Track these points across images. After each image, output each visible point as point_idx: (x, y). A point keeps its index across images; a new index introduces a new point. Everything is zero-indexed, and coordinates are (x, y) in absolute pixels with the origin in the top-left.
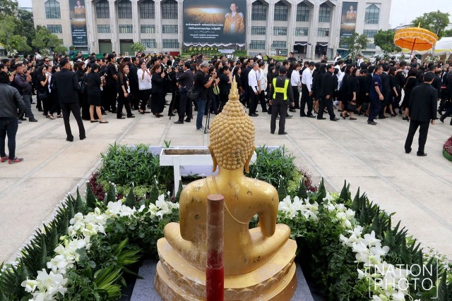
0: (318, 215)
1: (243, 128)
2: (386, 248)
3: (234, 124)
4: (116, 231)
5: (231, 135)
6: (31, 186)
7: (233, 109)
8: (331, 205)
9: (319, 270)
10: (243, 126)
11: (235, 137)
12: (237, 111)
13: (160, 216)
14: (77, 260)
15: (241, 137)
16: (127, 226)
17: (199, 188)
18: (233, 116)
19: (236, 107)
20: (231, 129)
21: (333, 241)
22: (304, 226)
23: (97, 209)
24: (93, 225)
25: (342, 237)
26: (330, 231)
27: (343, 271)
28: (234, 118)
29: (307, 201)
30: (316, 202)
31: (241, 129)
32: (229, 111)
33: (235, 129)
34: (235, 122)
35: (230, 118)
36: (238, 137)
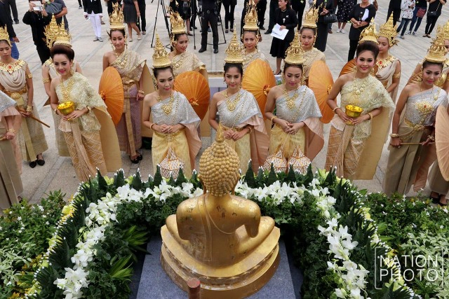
0: (303, 199)
1: (227, 168)
2: (356, 243)
3: (220, 166)
4: (126, 218)
5: (217, 175)
6: (46, 117)
7: (219, 151)
8: (316, 190)
9: (299, 250)
10: (227, 166)
11: (220, 176)
12: (223, 153)
13: (163, 200)
14: (95, 253)
15: (226, 176)
16: (135, 213)
17: (192, 209)
18: (218, 157)
19: (222, 149)
20: (217, 170)
21: (312, 229)
22: (289, 210)
23: (108, 194)
24: (106, 213)
25: (320, 228)
26: (311, 220)
27: (315, 261)
28: (220, 159)
29: (295, 184)
30: (303, 185)
31: (226, 170)
32: (215, 152)
33: (221, 170)
34: (220, 163)
35: (216, 158)
36: (223, 177)
